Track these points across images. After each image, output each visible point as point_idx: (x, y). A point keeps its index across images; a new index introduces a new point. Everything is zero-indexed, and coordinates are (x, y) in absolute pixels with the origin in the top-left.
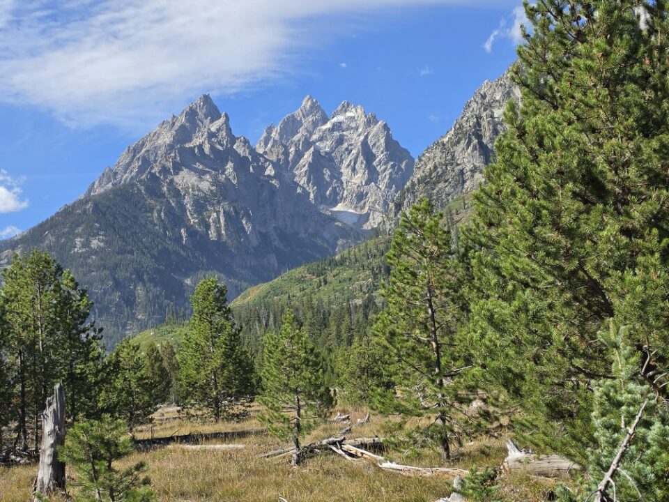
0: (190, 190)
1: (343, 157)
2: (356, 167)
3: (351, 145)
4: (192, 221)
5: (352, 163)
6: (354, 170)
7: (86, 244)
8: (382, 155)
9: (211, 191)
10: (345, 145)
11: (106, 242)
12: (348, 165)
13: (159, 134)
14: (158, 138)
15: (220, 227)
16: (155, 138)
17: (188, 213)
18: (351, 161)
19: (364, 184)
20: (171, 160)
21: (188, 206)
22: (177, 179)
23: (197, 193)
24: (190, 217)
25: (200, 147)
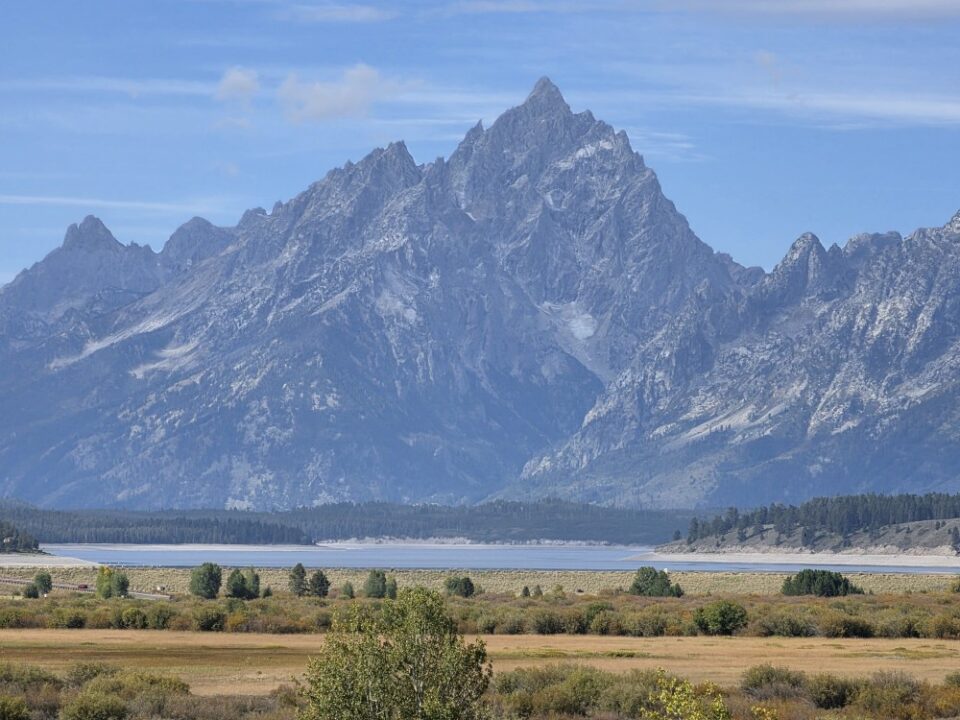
0: (395, 320)
1: (586, 222)
2: (604, 245)
3: (601, 202)
4: (398, 361)
5: (598, 238)
6: (599, 248)
7: (323, 402)
8: (643, 231)
9: (419, 323)
10: (592, 203)
11: (340, 401)
12: (593, 239)
13: (329, 190)
14: (328, 196)
15: (428, 370)
16: (324, 195)
17: (394, 351)
18: (596, 234)
19: (610, 274)
20: (371, 276)
21: (393, 341)
22: (380, 303)
23: (402, 325)
24: (395, 356)
25: (402, 250)
